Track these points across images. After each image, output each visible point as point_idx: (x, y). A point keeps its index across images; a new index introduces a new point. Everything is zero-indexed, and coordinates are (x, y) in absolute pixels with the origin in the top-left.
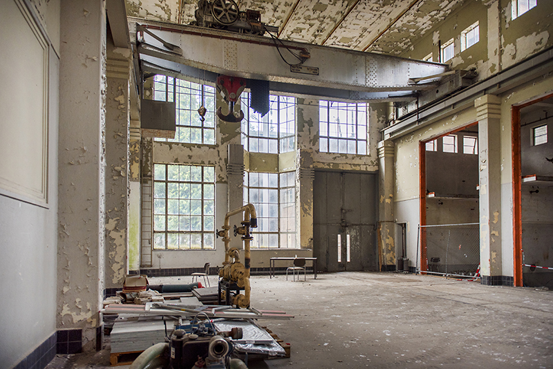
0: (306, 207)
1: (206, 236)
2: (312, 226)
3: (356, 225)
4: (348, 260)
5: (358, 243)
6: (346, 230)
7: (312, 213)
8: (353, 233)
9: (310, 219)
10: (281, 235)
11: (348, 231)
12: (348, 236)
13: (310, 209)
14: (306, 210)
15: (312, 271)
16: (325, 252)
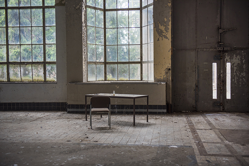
0: (162, 28)
1: (48, 67)
2: (170, 53)
3: (242, 49)
4: (228, 96)
5: (244, 74)
6: (225, 57)
7: (169, 35)
8: (237, 60)
9: (167, 44)
10: (143, 65)
11: (227, 58)
12: (228, 65)
13: (166, 30)
14: (162, 32)
15: (165, 111)
16: (194, 86)
